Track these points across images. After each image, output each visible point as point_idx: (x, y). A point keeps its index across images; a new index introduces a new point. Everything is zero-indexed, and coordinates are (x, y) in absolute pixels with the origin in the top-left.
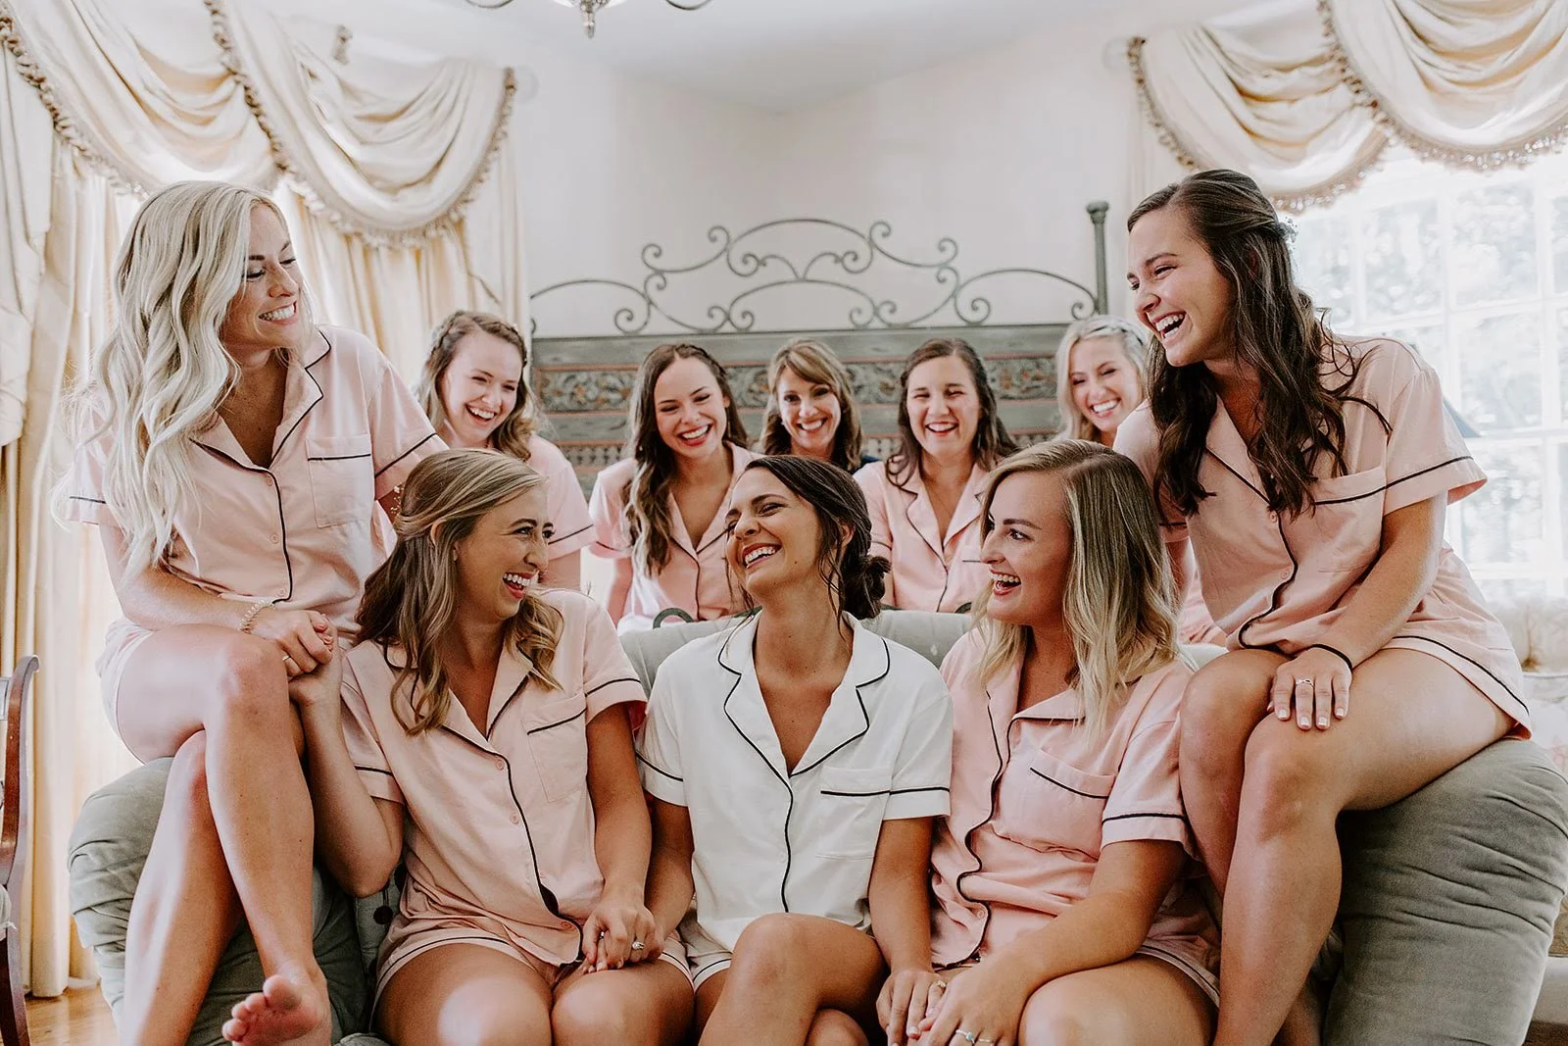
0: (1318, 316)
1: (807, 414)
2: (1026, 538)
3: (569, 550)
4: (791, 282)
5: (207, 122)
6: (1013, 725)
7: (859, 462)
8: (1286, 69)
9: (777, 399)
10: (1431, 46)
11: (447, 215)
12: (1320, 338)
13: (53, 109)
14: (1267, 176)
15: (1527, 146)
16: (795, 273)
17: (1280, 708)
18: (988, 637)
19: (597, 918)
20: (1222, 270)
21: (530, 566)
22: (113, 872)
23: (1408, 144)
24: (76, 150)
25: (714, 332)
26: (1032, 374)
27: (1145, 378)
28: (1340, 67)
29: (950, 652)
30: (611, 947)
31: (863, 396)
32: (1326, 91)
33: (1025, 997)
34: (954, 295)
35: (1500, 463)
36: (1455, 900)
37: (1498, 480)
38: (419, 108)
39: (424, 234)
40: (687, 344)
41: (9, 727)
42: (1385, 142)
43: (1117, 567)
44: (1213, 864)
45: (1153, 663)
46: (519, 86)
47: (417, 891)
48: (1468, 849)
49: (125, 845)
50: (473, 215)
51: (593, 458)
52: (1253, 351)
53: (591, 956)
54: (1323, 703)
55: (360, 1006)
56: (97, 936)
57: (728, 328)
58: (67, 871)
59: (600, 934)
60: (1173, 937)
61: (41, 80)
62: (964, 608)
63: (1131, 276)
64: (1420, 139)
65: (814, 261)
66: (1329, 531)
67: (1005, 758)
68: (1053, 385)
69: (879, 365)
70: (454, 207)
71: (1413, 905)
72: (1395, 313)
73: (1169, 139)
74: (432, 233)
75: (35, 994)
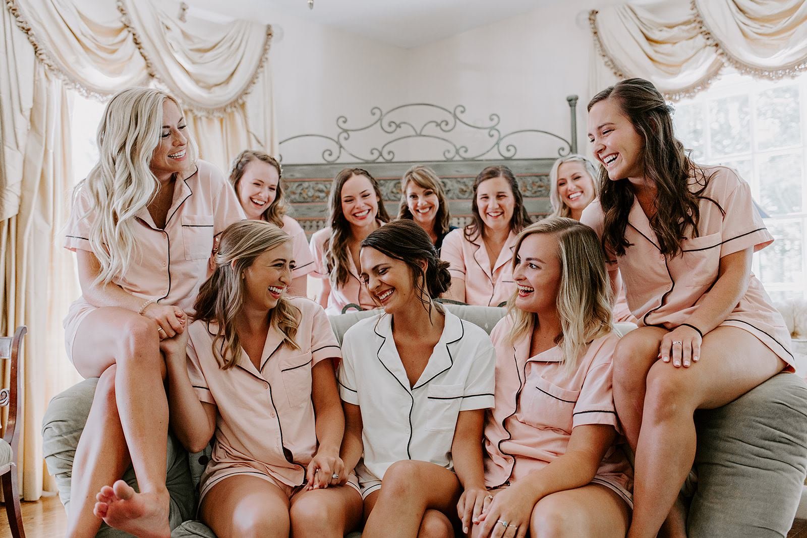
0: (686, 154)
1: (422, 204)
2: (538, 267)
3: (302, 274)
4: (413, 136)
5: (114, 52)
6: (527, 365)
7: (448, 229)
8: (671, 27)
9: (406, 197)
10: (746, 15)
11: (237, 100)
12: (688, 165)
13: (35, 45)
14: (661, 82)
15: (796, 67)
16: (416, 132)
17: (665, 356)
18: (515, 319)
19: (315, 462)
20: (638, 131)
21: (282, 283)
22: (65, 437)
23: (734, 66)
24: (47, 67)
25: (374, 162)
26: (538, 184)
27: (596, 186)
28: (699, 25)
29: (495, 328)
30: (322, 477)
31: (450, 195)
32: (691, 38)
33: (534, 503)
34: (497, 143)
35: (779, 232)
36: (755, 455)
37: (778, 240)
38: (221, 46)
39: (225, 110)
40: (358, 168)
41: (12, 362)
42: (722, 65)
43: (584, 283)
44: (630, 436)
45: (599, 333)
46: (274, 34)
47: (221, 448)
48: (762, 429)
49: (71, 423)
50: (250, 101)
51: (311, 227)
52: (654, 173)
53: (310, 481)
54: (687, 353)
55: (191, 506)
56: (58, 470)
57: (381, 160)
58: (41, 436)
59: (316, 471)
60: (610, 474)
61: (29, 30)
62: (502, 305)
63: (590, 135)
64: (741, 64)
65: (425, 125)
66: (691, 266)
67: (523, 382)
68: (548, 190)
69: (459, 179)
70: (240, 96)
71: (734, 458)
72: (726, 153)
73: (610, 63)
74: (229, 110)
75: (25, 500)
